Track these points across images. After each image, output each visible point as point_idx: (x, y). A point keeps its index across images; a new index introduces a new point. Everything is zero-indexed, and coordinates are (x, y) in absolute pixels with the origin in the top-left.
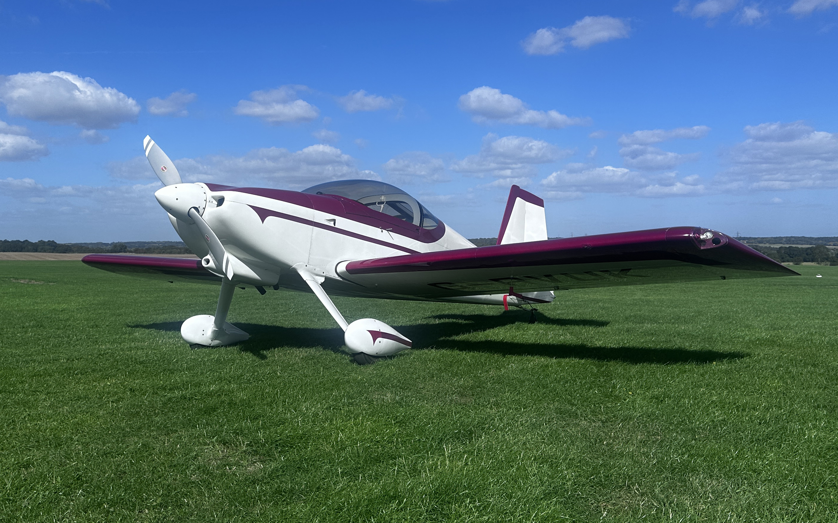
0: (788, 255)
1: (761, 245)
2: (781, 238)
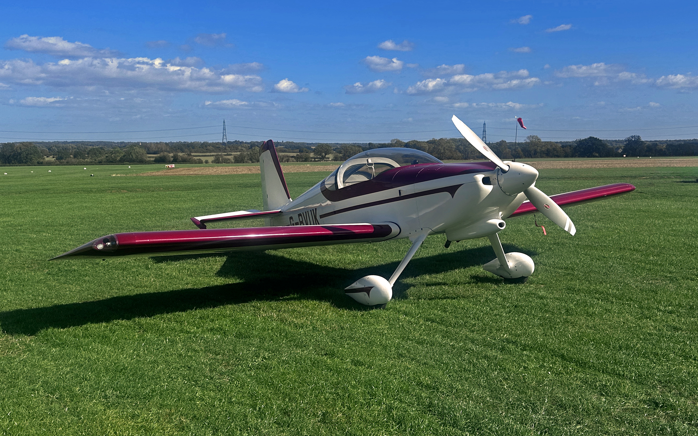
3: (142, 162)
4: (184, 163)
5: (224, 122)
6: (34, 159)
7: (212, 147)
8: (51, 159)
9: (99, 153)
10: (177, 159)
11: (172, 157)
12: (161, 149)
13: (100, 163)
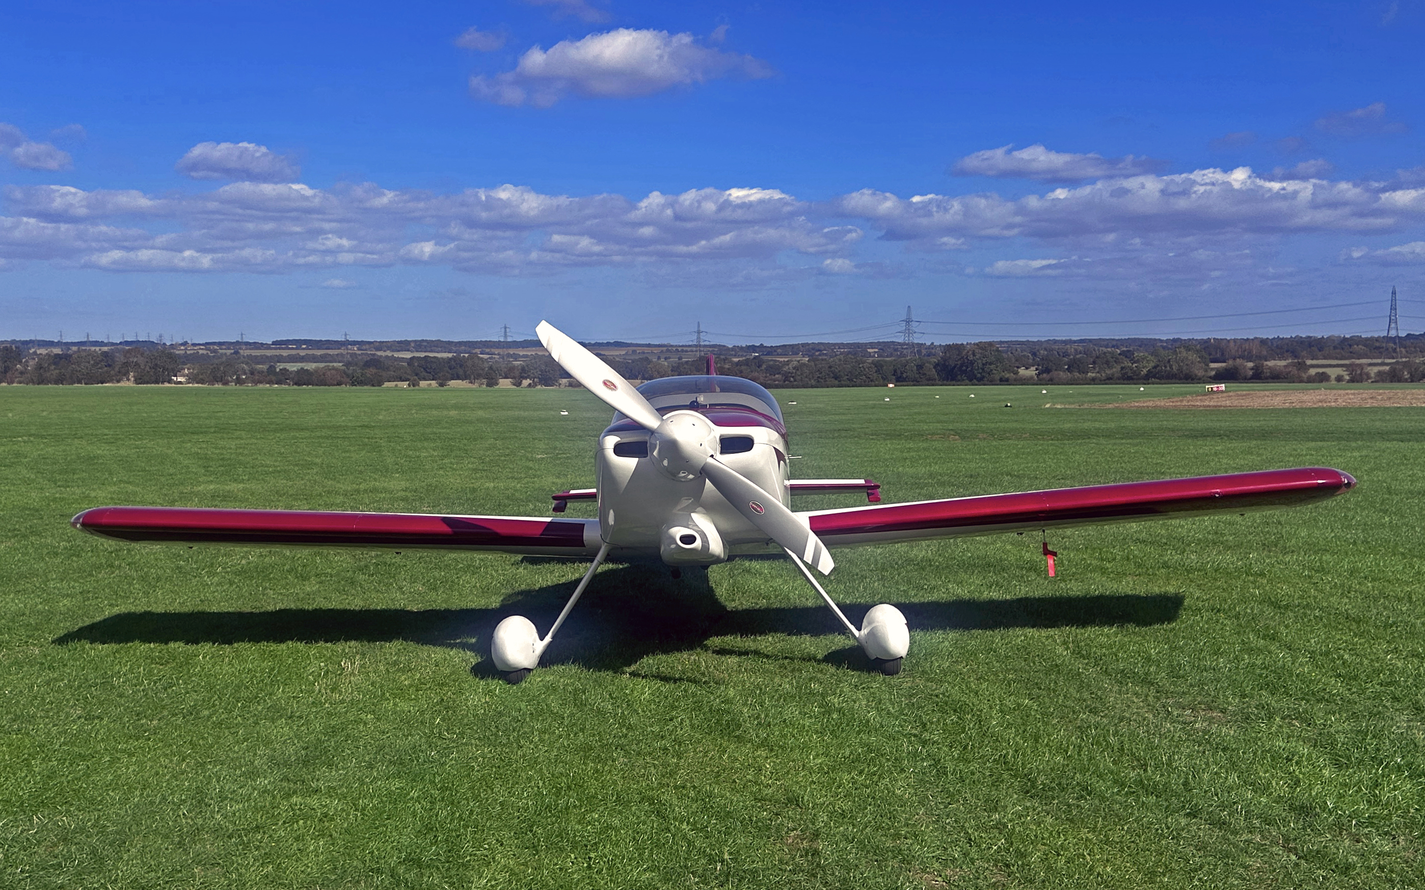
0: (424, 369)
1: (379, 353)
2: (407, 343)
3: (1188, 378)
4: (1276, 380)
5: (1394, 293)
6: (995, 372)
7: (1363, 348)
8: (1032, 372)
9: (1115, 361)
10: (1262, 372)
11: (1252, 369)
12: (1249, 353)
13: (1109, 380)
